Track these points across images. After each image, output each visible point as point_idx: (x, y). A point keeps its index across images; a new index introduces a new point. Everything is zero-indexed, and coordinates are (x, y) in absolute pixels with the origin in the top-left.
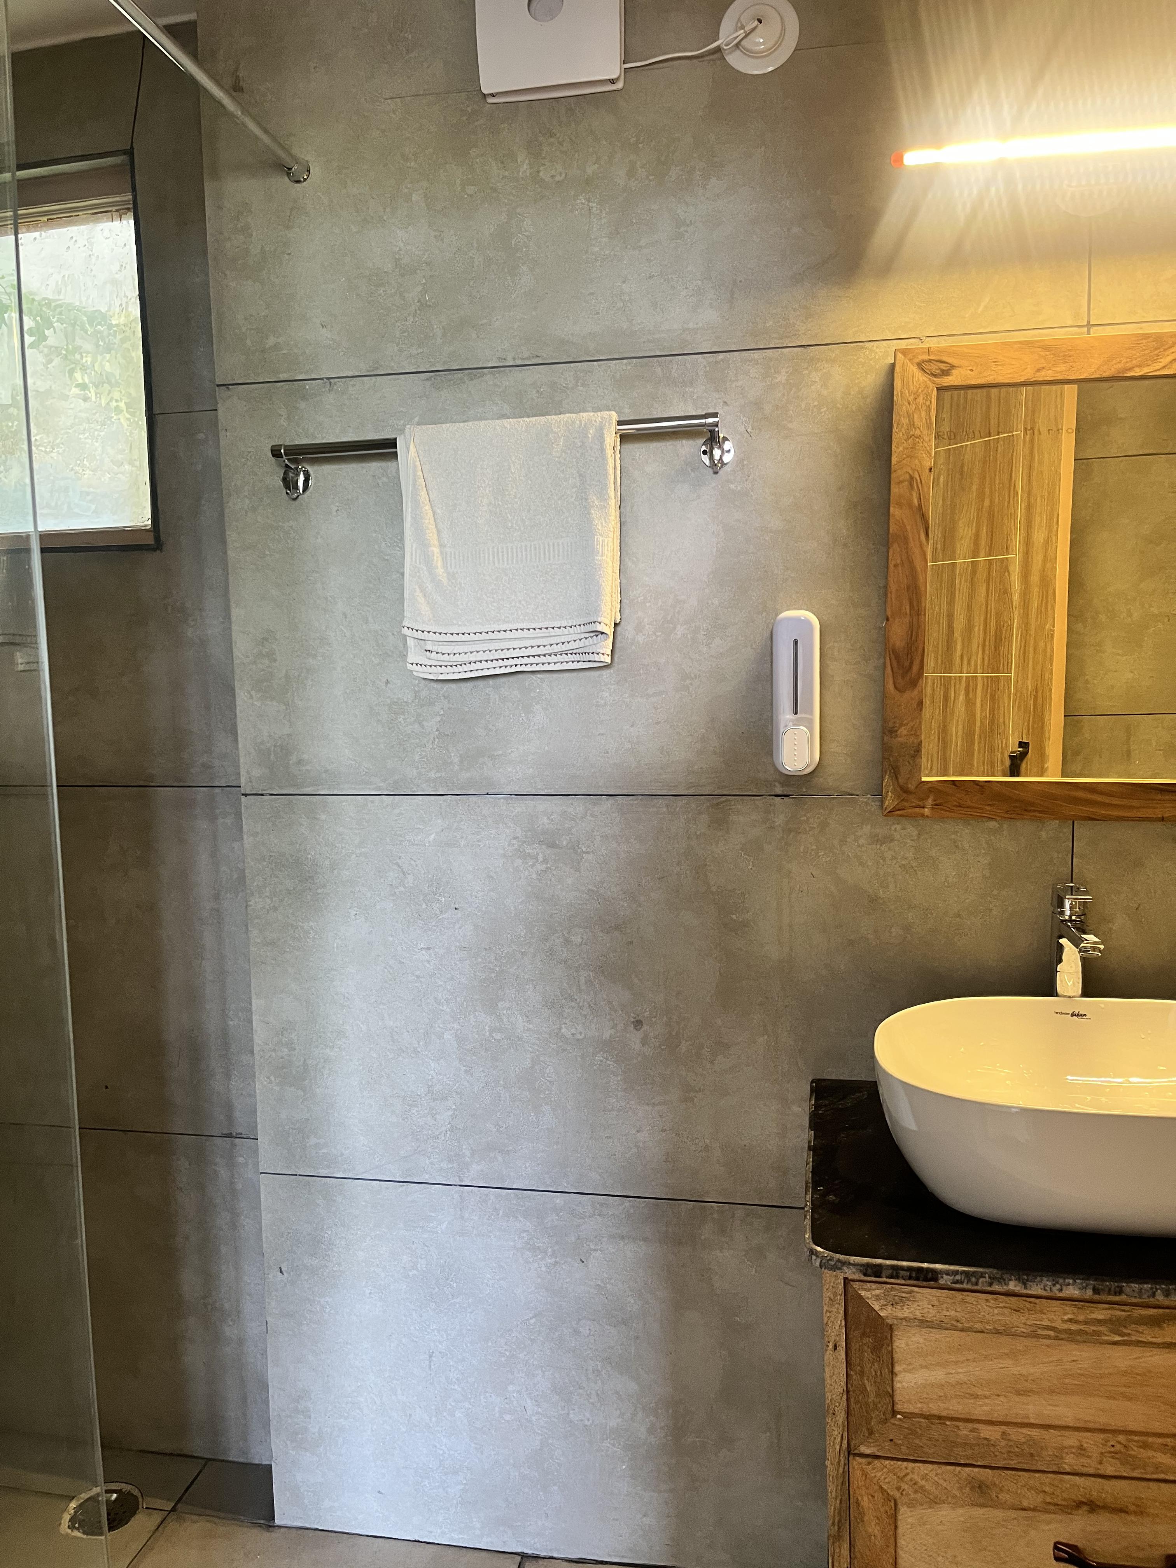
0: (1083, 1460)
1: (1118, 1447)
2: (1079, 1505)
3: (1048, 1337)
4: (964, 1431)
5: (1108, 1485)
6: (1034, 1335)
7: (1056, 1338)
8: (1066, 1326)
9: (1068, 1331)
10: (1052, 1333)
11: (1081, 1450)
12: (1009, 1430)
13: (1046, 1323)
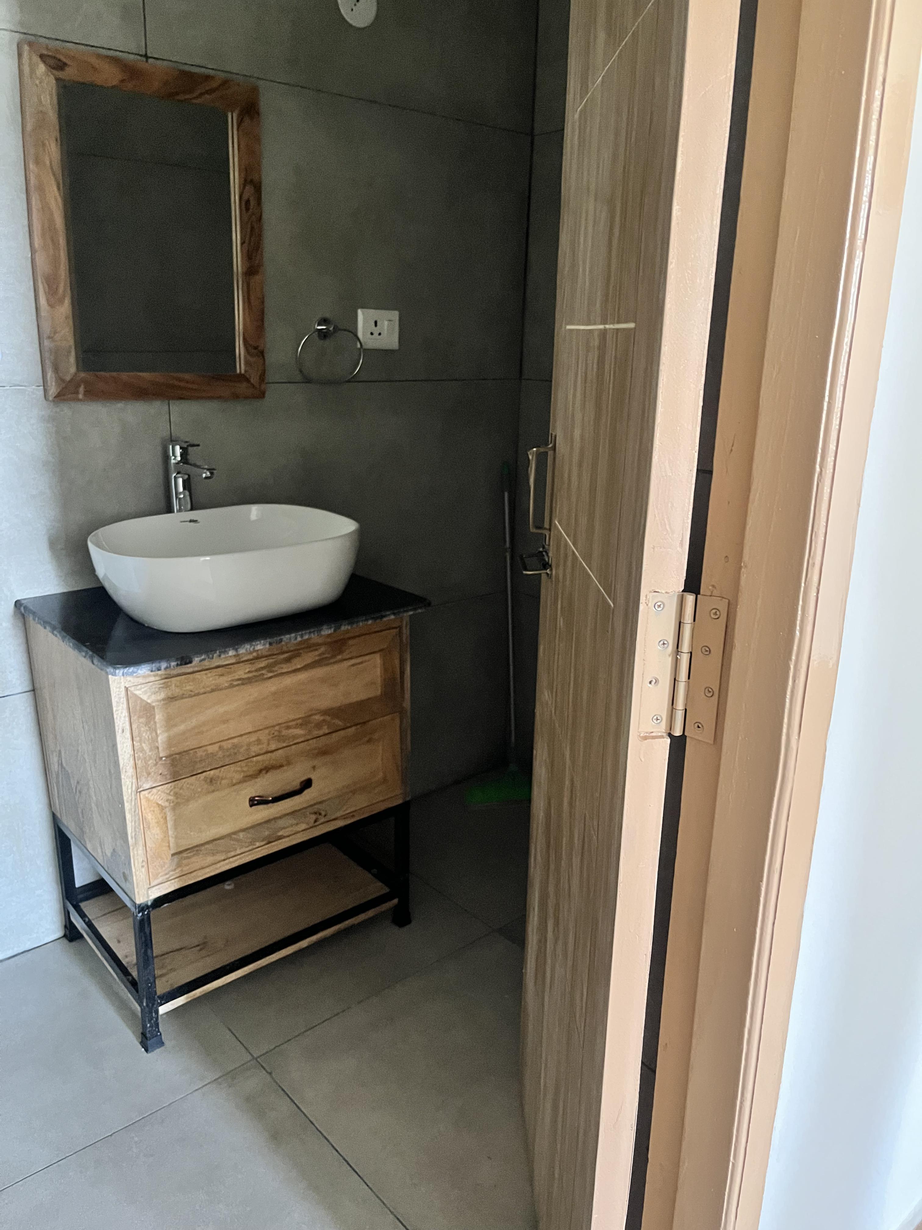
0: (260, 746)
1: (276, 733)
2: (260, 771)
3: (238, 685)
4: (200, 753)
5: (273, 755)
6: (232, 686)
7: (243, 684)
8: (246, 676)
9: (249, 678)
10: (239, 682)
11: (259, 741)
12: (222, 744)
13: (237, 677)
